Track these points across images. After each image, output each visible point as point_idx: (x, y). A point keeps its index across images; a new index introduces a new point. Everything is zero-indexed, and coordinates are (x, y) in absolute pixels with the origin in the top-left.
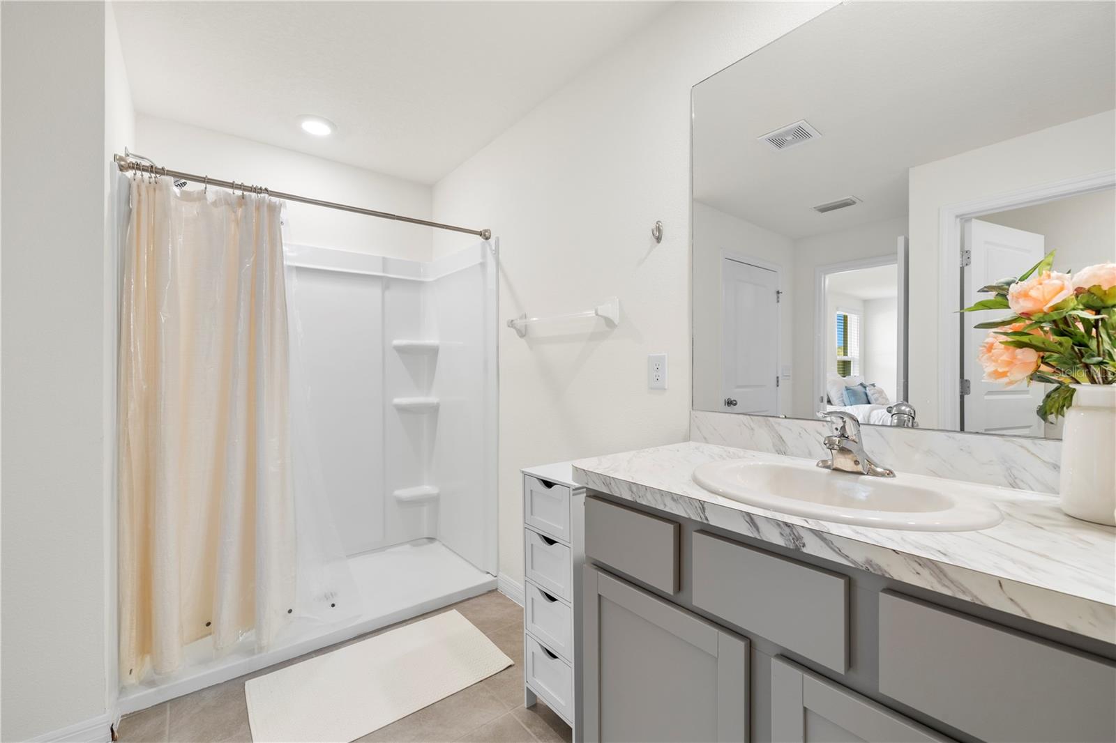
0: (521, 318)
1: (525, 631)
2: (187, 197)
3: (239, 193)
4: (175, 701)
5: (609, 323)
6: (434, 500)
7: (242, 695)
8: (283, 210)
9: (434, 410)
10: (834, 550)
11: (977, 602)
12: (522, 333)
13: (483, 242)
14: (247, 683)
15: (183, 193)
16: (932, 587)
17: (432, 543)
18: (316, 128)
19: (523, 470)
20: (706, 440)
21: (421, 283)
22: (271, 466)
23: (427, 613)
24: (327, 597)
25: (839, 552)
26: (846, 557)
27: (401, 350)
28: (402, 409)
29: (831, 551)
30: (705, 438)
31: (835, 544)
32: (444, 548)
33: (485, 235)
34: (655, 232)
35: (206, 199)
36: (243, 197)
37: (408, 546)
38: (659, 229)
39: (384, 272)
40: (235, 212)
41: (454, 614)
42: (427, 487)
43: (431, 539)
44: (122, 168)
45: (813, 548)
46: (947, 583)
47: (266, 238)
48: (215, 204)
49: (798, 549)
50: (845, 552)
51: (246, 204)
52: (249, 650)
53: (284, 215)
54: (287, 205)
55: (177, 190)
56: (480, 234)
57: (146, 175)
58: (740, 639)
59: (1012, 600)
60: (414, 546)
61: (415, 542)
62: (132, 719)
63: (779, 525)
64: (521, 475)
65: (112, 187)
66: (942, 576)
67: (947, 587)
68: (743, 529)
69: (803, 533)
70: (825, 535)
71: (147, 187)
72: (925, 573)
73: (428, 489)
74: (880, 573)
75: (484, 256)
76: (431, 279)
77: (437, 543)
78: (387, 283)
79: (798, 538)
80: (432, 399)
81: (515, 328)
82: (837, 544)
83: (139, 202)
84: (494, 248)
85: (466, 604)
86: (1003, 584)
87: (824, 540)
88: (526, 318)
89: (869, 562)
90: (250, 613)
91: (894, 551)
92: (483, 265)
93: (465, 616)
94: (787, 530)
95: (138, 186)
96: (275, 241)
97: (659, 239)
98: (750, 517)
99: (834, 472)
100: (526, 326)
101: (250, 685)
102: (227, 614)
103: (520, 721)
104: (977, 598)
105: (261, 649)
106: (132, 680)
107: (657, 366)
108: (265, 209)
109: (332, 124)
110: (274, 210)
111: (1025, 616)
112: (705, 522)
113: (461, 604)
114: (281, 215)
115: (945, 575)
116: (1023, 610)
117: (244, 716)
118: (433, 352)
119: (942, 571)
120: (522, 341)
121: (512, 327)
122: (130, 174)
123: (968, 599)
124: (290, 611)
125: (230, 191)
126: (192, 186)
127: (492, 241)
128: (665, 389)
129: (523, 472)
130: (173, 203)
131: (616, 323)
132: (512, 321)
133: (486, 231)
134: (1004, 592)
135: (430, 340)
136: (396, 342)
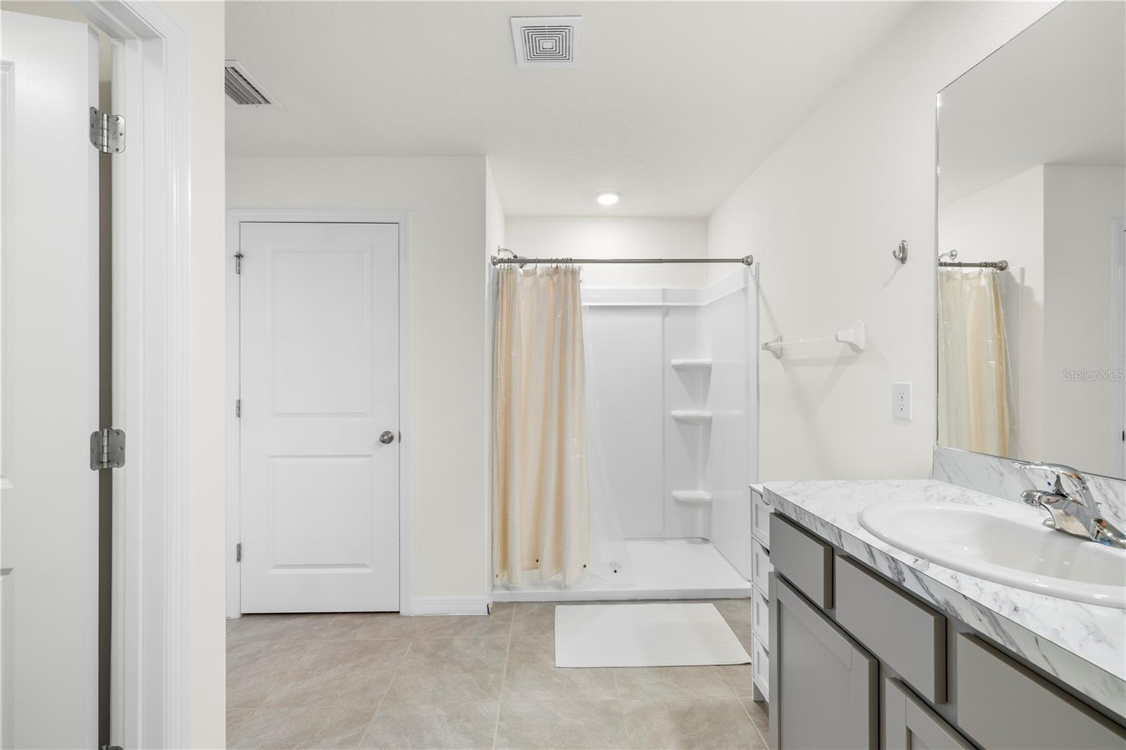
0: (776, 341)
1: (753, 631)
2: (527, 273)
3: (554, 265)
4: (519, 603)
5: (855, 348)
6: (708, 505)
7: (553, 613)
8: (581, 272)
9: (708, 422)
10: (924, 588)
11: (1021, 655)
12: (779, 354)
13: (745, 268)
14: (557, 606)
15: (525, 271)
16: (989, 634)
17: (705, 543)
18: (608, 200)
19: (751, 485)
20: (950, 480)
21: (696, 308)
22: (572, 458)
23: (688, 600)
24: (611, 565)
25: (927, 590)
26: (932, 596)
27: (679, 369)
28: (679, 420)
29: (921, 588)
30: (949, 478)
31: (925, 583)
32: (716, 550)
33: (747, 261)
34: (897, 254)
35: (536, 274)
36: (557, 268)
37: (684, 542)
38: (903, 249)
39: (663, 302)
40: (552, 279)
41: (711, 606)
42: (701, 492)
43: (706, 540)
44: (494, 264)
45: (910, 584)
46: (1000, 633)
47: (570, 291)
48: (541, 276)
49: (901, 583)
50: (932, 591)
51: (558, 273)
52: (560, 586)
53: (582, 276)
54: (584, 267)
55: (521, 270)
56: (742, 261)
57: (506, 265)
58: (866, 656)
59: (1045, 657)
60: (690, 542)
61: (691, 539)
62: (498, 605)
63: (888, 558)
64: (749, 489)
65: (489, 277)
66: (997, 626)
67: (1000, 636)
68: (864, 557)
69: (905, 570)
70: (918, 573)
71: (507, 273)
72: (985, 620)
73: (702, 494)
74: (954, 615)
75: (746, 281)
76: (706, 303)
77: (710, 544)
78: (666, 311)
79: (900, 573)
80: (706, 413)
81: (770, 350)
82: (927, 583)
83: (503, 283)
84: (754, 274)
85: (725, 603)
86: (1039, 641)
87: (917, 577)
88: (781, 341)
89: (947, 603)
90: (559, 562)
91: (964, 596)
92: (745, 290)
93: (721, 612)
94: (893, 565)
95: (502, 273)
96: (575, 293)
97: (903, 260)
98: (870, 549)
99: (1058, 533)
100: (781, 349)
101: (559, 608)
102: (547, 556)
103: (744, 707)
104: (1021, 651)
105: (566, 587)
106: (498, 582)
107: (901, 395)
108: (570, 273)
109: (619, 194)
110: (575, 273)
111: (1055, 675)
112: (841, 547)
113: (720, 602)
114: (581, 276)
115: (999, 625)
116: (1053, 669)
117: (552, 626)
118: (707, 369)
119: (996, 621)
120: (778, 362)
121: (767, 349)
122: (498, 266)
123: (1014, 650)
124: (585, 566)
125: (549, 265)
126: (529, 267)
127: (753, 266)
128: (910, 421)
129: (750, 487)
130: (519, 280)
131: (862, 348)
132: (767, 344)
133: (748, 257)
134: (1039, 649)
135: (705, 359)
136: (675, 361)
